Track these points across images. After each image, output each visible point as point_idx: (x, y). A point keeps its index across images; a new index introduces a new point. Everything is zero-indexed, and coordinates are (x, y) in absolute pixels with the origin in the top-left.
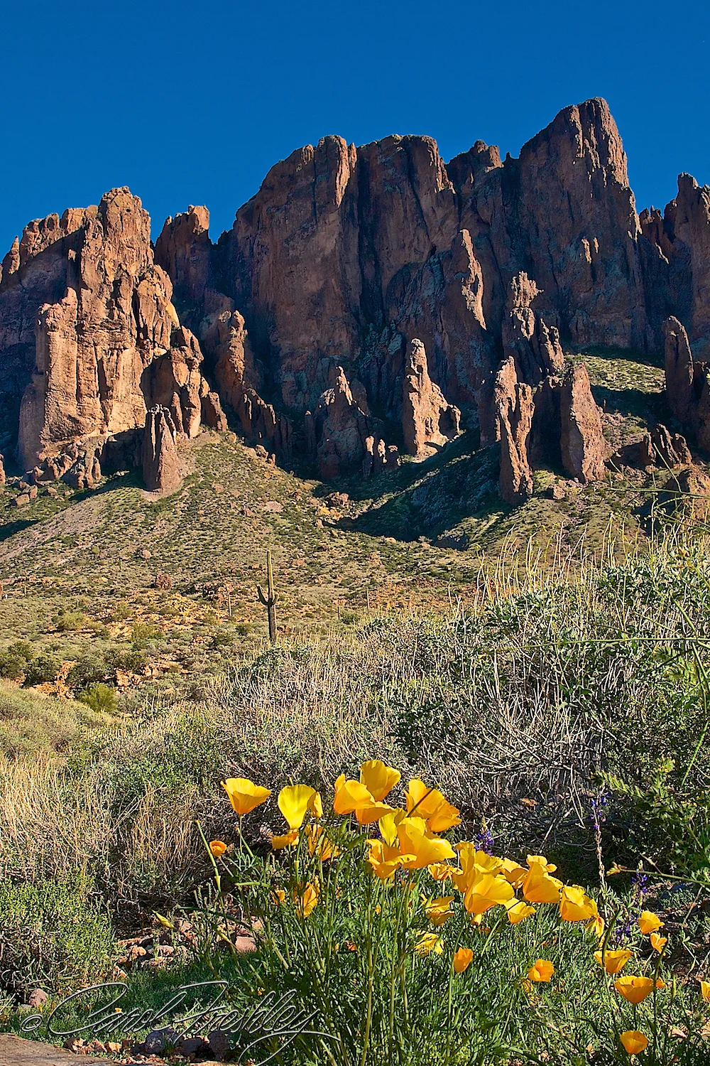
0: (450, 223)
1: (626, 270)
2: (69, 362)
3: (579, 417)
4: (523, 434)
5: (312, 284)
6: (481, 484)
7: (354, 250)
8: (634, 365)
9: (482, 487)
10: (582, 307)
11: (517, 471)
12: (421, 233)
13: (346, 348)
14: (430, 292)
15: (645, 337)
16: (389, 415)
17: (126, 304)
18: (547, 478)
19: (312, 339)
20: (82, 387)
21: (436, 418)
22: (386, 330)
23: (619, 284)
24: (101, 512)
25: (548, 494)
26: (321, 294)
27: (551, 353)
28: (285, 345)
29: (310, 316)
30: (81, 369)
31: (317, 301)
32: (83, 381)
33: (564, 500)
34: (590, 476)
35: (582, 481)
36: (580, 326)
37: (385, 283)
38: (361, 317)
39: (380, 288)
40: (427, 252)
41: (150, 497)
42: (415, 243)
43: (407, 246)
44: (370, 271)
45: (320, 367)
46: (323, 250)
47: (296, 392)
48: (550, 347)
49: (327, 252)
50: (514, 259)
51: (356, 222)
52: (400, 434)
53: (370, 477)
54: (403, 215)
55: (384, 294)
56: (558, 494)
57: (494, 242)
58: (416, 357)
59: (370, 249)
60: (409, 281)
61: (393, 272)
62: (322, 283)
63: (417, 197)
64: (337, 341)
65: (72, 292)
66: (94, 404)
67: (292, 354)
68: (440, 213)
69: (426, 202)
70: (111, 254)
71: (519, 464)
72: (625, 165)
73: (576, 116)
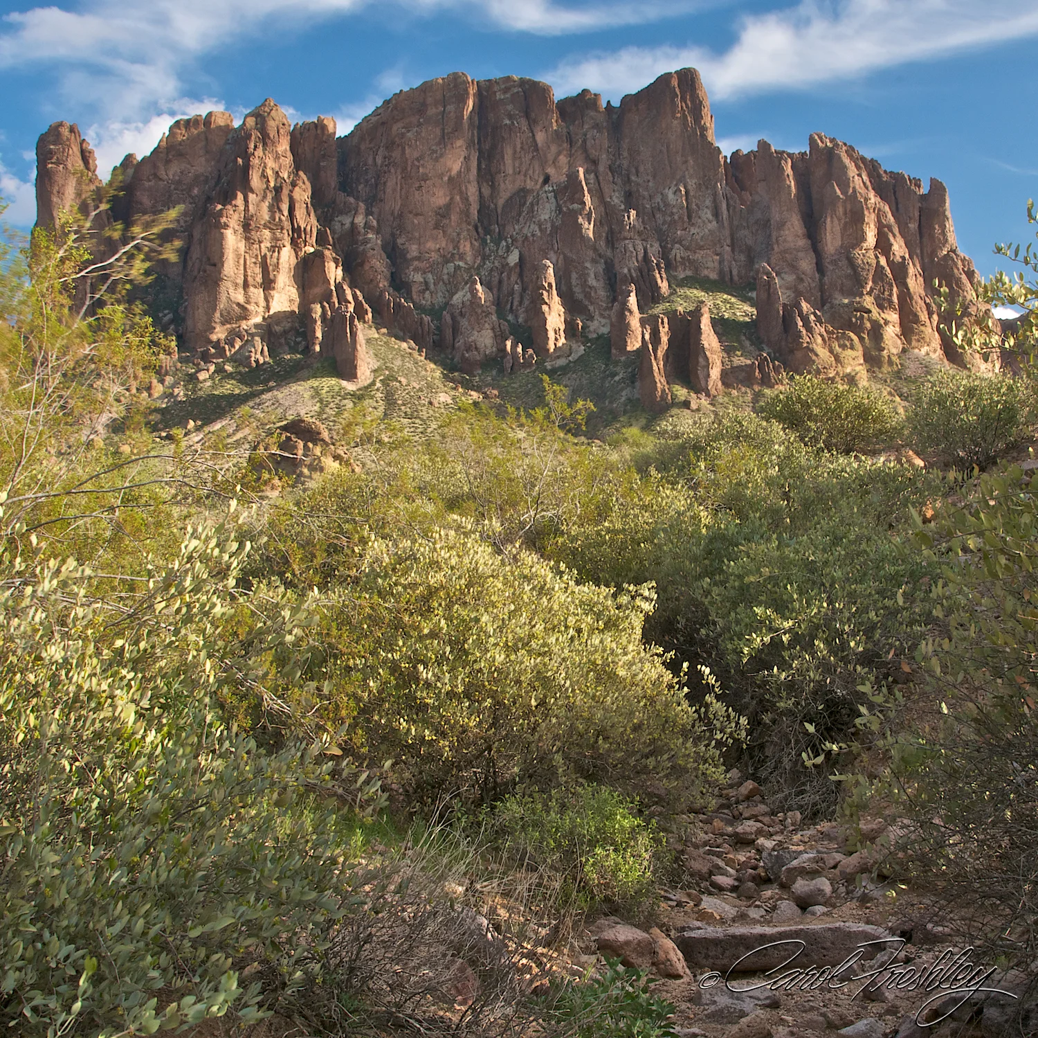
0: (563, 159)
1: (716, 214)
2: (238, 256)
3: (706, 346)
4: (660, 354)
5: (440, 198)
6: (622, 390)
7: (474, 171)
8: (725, 296)
9: (624, 393)
10: (680, 242)
11: (659, 385)
12: (536, 164)
13: (469, 258)
14: (547, 217)
15: (731, 272)
16: (510, 317)
17: (285, 207)
18: (681, 392)
19: (438, 246)
20: (249, 279)
21: (562, 327)
22: (504, 243)
23: (710, 226)
24: (313, 397)
25: (686, 404)
26: (448, 207)
27: (659, 281)
28: (413, 250)
29: (436, 227)
30: (248, 263)
31: (443, 213)
32: (249, 274)
33: (698, 410)
34: (713, 392)
35: (708, 395)
36: (678, 258)
37: (501, 202)
38: (480, 230)
39: (496, 205)
40: (541, 180)
41: (350, 386)
42: (531, 172)
43: (522, 173)
44: (486, 191)
45: (445, 271)
46: (450, 170)
47: (423, 292)
48: (658, 276)
49: (454, 172)
50: (617, 194)
51: (477, 146)
52: (532, 334)
53: (510, 374)
54: (519, 145)
55: (499, 211)
56: (694, 406)
57: (601, 178)
58: (547, 275)
59: (488, 173)
60: (525, 203)
61: (508, 194)
62: (448, 198)
63: (532, 132)
64: (461, 251)
65: (240, 196)
66: (257, 294)
67: (418, 259)
68: (554, 149)
69: (540, 137)
70: (271, 163)
71: (660, 380)
72: (713, 126)
73: (675, 82)
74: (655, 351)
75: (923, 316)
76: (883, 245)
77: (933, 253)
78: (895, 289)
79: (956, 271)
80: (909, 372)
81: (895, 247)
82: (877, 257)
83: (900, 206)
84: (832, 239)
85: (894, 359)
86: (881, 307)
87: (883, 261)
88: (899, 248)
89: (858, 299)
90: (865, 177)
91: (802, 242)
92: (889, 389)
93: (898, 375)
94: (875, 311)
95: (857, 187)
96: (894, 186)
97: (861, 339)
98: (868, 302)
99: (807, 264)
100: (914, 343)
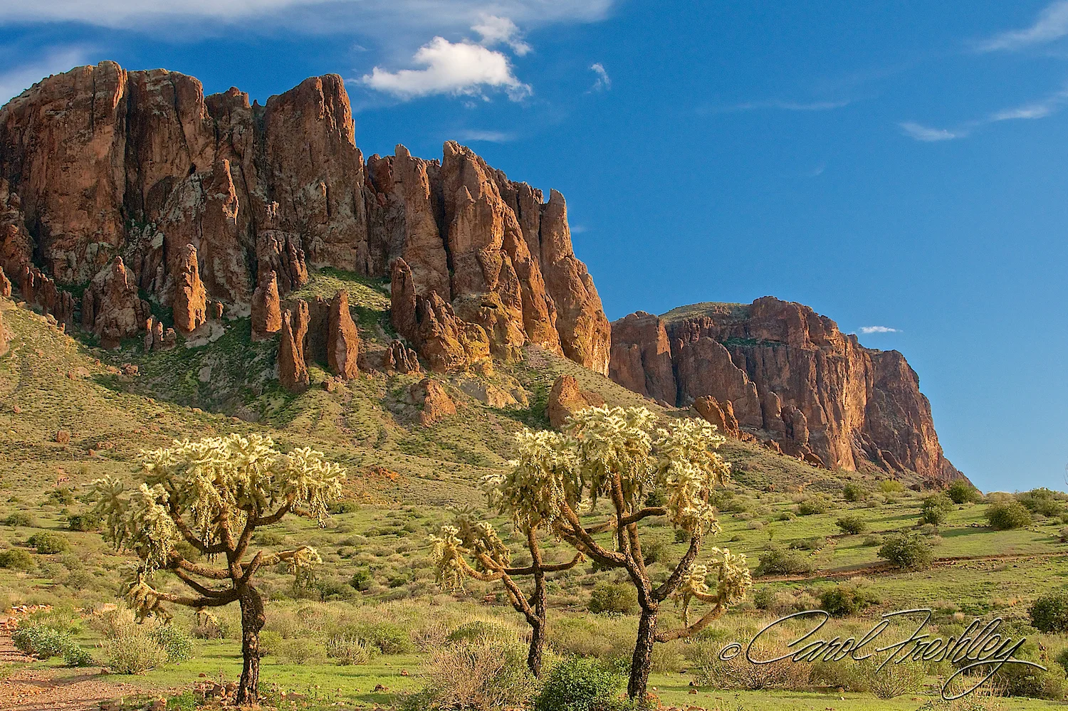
0: (210, 151)
1: (355, 210)
3: (344, 331)
4: (300, 337)
5: (86, 180)
6: (260, 371)
7: (122, 157)
8: (361, 287)
9: (263, 374)
10: (319, 235)
11: (298, 366)
12: (184, 155)
13: (114, 239)
14: (192, 205)
15: (367, 264)
16: (152, 298)
18: (319, 374)
19: (82, 226)
21: (204, 309)
22: (148, 227)
23: (349, 221)
25: (324, 386)
26: (94, 189)
27: (299, 269)
28: (57, 229)
29: (81, 207)
31: (89, 195)
33: (335, 392)
34: (350, 375)
35: (344, 378)
36: (318, 250)
37: (147, 189)
38: (125, 213)
39: (142, 190)
40: (187, 169)
42: (177, 161)
43: (169, 162)
44: (133, 177)
45: (88, 250)
46: (97, 154)
47: (65, 269)
48: (298, 264)
49: (101, 157)
50: (260, 187)
51: (125, 134)
52: (173, 314)
53: (150, 351)
54: (167, 135)
55: (145, 196)
56: (331, 388)
57: (245, 171)
58: (191, 259)
59: (135, 160)
60: (171, 190)
61: (155, 181)
62: (94, 181)
63: (181, 123)
64: (106, 231)
67: (62, 237)
68: (201, 141)
69: (189, 129)
71: (299, 362)
72: (354, 129)
73: (319, 86)
74: (295, 333)
75: (544, 313)
76: (508, 247)
77: (552, 257)
78: (519, 287)
79: (571, 274)
80: (530, 364)
81: (520, 249)
82: (503, 257)
83: (523, 213)
84: (462, 239)
85: (518, 351)
86: (506, 302)
87: (508, 261)
88: (522, 249)
89: (485, 295)
90: (494, 184)
91: (435, 241)
92: (513, 379)
93: (521, 366)
94: (501, 306)
95: (487, 192)
96: (518, 195)
97: (488, 332)
98: (495, 297)
99: (439, 260)
100: (535, 338)
